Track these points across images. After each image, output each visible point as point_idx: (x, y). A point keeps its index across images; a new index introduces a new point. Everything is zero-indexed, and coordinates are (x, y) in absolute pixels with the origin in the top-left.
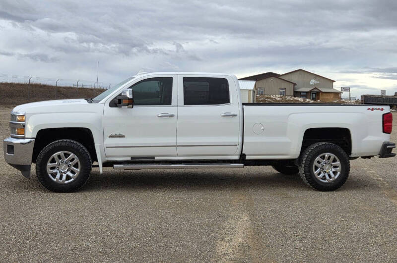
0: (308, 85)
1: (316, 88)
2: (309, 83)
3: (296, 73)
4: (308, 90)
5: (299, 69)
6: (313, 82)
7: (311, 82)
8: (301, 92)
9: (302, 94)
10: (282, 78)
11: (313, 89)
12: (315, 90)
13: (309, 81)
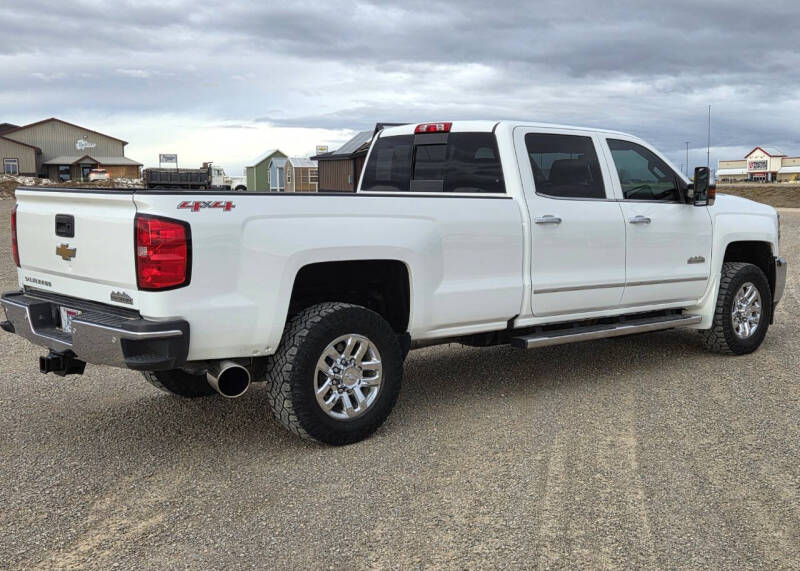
0: (74, 151)
1: (87, 157)
2: (75, 148)
3: (44, 127)
4: (71, 160)
5: (50, 117)
6: (82, 144)
7: (78, 145)
8: (58, 165)
9: (61, 168)
10: (6, 136)
11: (81, 160)
12: (86, 161)
13: (76, 142)
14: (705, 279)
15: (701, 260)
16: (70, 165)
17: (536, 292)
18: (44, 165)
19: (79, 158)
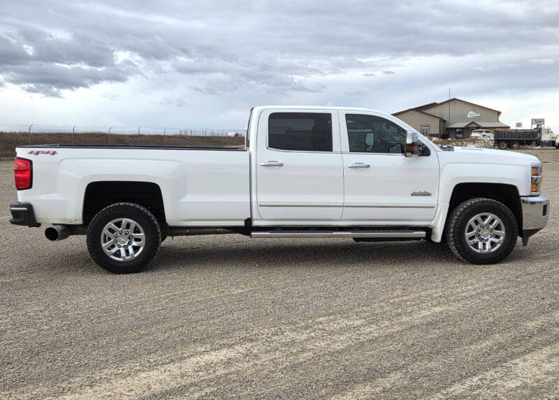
0: (466, 119)
1: (473, 123)
2: (466, 116)
4: (463, 125)
5: (453, 98)
6: (471, 114)
8: (455, 129)
9: (457, 130)
10: (425, 112)
11: (470, 124)
12: (473, 125)
13: (467, 113)
14: (434, 207)
15: (429, 194)
16: (463, 128)
17: (260, 206)
18: (447, 128)
19: (468, 123)
